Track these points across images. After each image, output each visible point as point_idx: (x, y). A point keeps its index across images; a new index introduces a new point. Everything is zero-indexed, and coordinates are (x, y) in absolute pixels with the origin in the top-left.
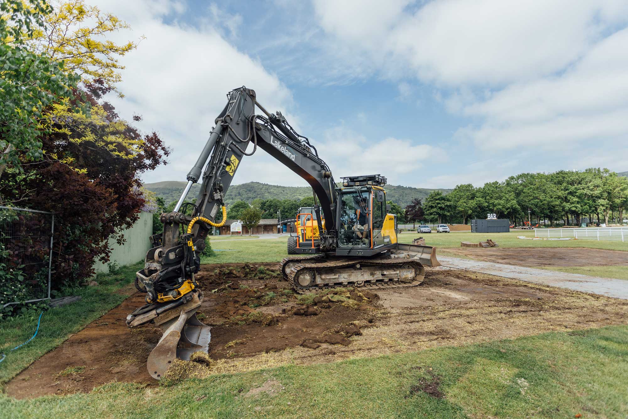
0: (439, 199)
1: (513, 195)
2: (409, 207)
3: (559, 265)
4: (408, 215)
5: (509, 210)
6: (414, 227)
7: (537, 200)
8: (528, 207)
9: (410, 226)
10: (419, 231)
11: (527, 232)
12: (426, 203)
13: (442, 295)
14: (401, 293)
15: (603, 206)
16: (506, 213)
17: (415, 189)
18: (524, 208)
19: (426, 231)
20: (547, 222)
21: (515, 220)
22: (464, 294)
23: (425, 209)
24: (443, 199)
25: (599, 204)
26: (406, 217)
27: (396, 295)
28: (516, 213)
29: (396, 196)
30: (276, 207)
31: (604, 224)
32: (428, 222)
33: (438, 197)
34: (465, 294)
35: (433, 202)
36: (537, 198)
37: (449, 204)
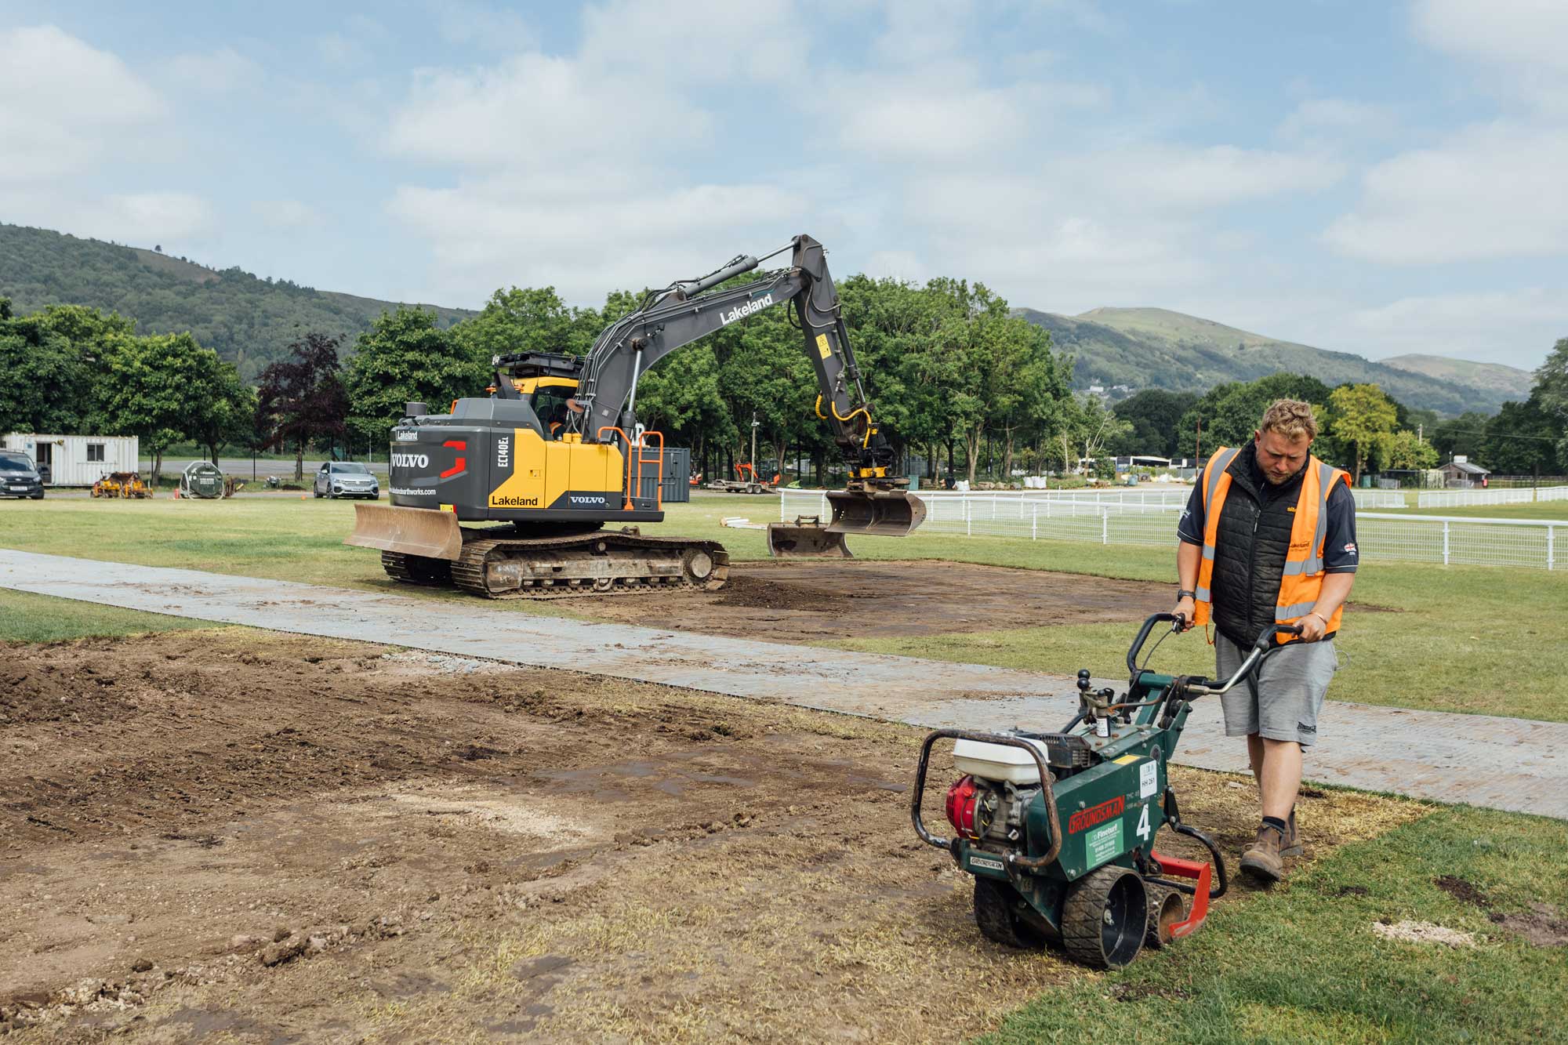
0: (417, 346)
1: (707, 355)
2: (278, 371)
3: (894, 631)
4: (273, 411)
5: (690, 414)
6: (299, 474)
7: (783, 380)
8: (750, 405)
9: (281, 466)
10: (323, 488)
11: (747, 501)
12: (359, 360)
13: (459, 821)
14: (210, 842)
15: (967, 415)
16: (677, 425)
17: (310, 292)
18: (742, 410)
19: (353, 489)
20: (807, 468)
21: (706, 455)
22: (570, 803)
23: (356, 385)
24: (435, 345)
25: (959, 411)
26: (261, 423)
27: (183, 854)
28: (711, 427)
29: (218, 318)
31: (967, 482)
32: (365, 452)
33: (417, 335)
34: (575, 804)
35: (393, 358)
36: (781, 371)
37: (458, 372)
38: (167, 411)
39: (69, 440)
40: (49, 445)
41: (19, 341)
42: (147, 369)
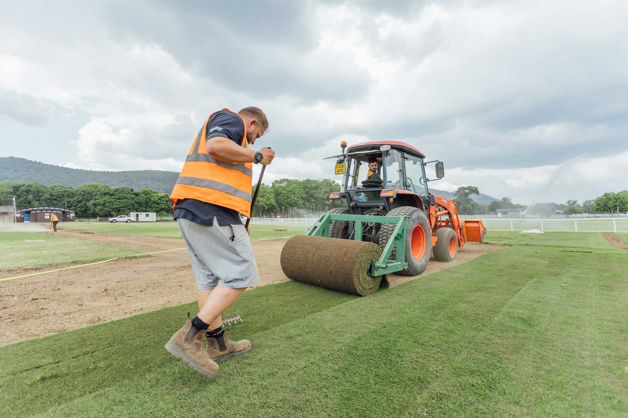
1: (273, 195)
18: (280, 205)
28: (273, 208)
30: (38, 193)
38: (162, 208)
39: (142, 213)
40: (138, 214)
41: (134, 196)
42: (158, 200)
